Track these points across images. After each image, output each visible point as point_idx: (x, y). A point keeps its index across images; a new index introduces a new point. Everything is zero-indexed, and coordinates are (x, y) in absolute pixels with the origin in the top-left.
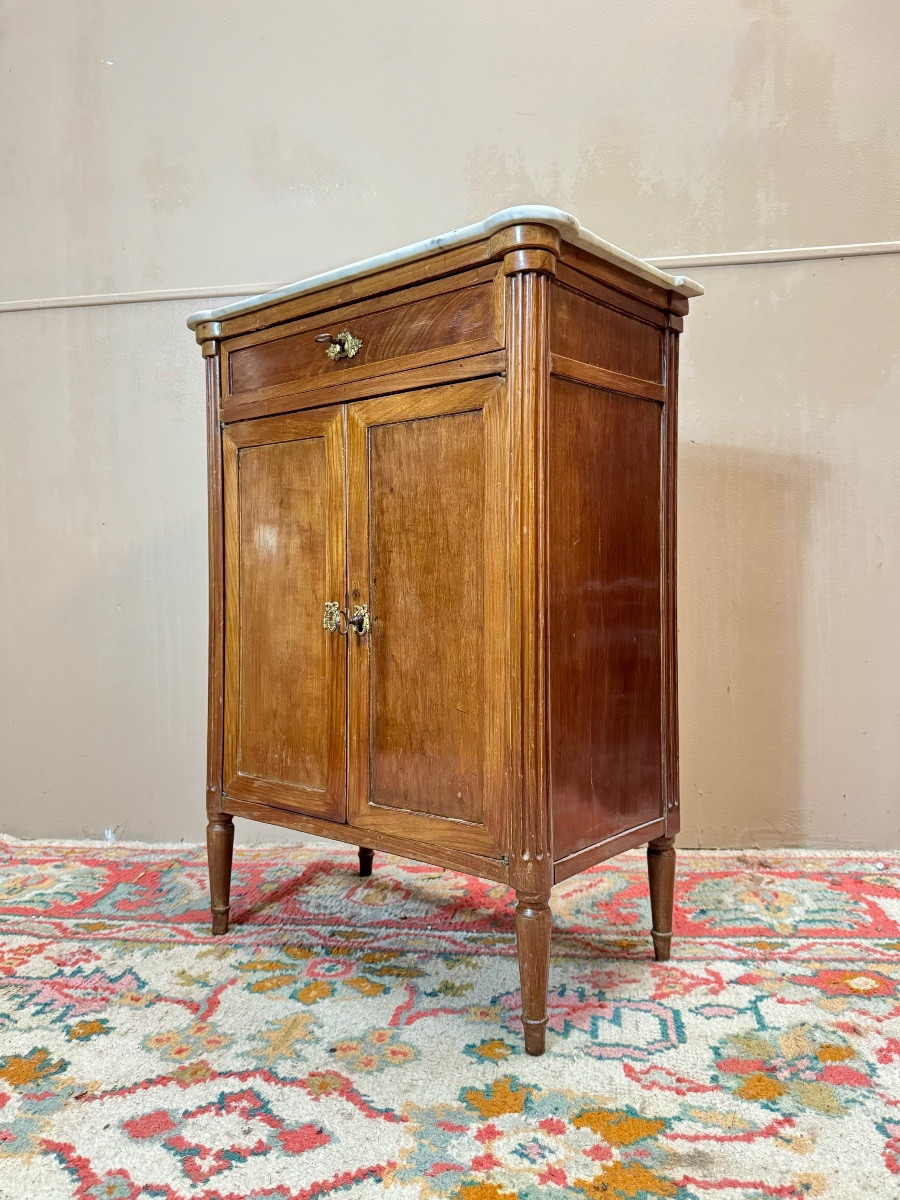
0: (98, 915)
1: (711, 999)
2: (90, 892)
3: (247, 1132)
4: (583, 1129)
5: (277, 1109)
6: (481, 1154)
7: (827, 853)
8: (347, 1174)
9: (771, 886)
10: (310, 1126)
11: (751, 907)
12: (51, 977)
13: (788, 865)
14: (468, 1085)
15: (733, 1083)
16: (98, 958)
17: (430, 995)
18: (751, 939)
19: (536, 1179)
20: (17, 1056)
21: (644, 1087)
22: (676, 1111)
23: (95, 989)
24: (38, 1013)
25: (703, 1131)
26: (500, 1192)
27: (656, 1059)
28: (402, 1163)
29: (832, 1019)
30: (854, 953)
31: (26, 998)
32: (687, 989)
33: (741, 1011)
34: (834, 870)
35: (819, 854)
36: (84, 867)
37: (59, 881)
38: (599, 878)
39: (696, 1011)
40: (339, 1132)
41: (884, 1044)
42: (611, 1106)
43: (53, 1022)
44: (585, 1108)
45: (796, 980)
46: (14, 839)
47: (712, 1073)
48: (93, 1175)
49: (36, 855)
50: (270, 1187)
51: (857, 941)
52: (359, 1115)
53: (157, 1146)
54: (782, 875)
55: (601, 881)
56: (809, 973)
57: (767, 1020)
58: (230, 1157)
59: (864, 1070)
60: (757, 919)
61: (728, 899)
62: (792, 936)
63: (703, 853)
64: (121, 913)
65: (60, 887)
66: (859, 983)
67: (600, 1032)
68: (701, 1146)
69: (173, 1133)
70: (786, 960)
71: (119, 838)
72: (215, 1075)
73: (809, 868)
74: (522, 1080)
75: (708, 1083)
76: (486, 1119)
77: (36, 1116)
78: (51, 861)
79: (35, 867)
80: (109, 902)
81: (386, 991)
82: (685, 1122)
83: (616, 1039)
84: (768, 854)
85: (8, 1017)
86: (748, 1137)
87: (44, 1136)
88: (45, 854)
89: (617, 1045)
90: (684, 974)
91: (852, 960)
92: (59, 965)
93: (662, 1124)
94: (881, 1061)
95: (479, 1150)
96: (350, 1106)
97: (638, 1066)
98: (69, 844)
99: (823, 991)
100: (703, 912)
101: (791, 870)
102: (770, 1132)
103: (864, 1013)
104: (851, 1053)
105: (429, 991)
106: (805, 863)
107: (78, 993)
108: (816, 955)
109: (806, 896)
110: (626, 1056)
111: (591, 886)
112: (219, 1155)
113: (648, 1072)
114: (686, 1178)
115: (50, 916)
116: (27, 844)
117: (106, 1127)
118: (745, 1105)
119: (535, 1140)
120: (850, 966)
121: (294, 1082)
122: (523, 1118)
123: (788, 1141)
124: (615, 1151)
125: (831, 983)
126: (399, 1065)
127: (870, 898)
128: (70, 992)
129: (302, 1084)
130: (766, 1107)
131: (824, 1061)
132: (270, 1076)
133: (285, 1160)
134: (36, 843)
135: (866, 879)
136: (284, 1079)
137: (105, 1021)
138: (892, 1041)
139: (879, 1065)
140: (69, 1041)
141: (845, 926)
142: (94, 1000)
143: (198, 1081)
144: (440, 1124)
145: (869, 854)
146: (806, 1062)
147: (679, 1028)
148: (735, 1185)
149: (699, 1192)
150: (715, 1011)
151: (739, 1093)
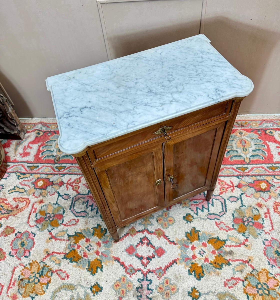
1: (232, 194)
3: (149, 251)
5: (152, 243)
7: (259, 116)
9: (245, 137)
10: (160, 248)
11: (240, 149)
12: (88, 194)
13: (249, 124)
14: (186, 231)
15: (237, 227)
18: (240, 166)
19: (204, 261)
22: (227, 238)
24: (92, 210)
25: (232, 244)
27: (222, 218)
29: (256, 202)
31: (86, 203)
32: (227, 190)
33: (238, 199)
34: (260, 127)
39: (229, 199)
40: (166, 250)
41: (266, 211)
42: (214, 236)
43: (96, 213)
44: (210, 238)
45: (250, 185)
47: (233, 223)
48: (126, 266)
51: (263, 165)
52: (168, 243)
53: (134, 257)
56: (252, 181)
57: (243, 203)
59: (262, 222)
61: (234, 145)
62: (249, 163)
66: (263, 185)
67: (210, 209)
68: (232, 248)
69: (136, 252)
70: (248, 176)
72: (137, 232)
73: (254, 126)
74: (197, 229)
75: (232, 227)
76: (192, 243)
77: (108, 249)
82: (228, 241)
85: (86, 212)
86: (240, 245)
87: (112, 255)
89: (214, 214)
90: (225, 182)
93: (224, 242)
94: (265, 217)
95: (192, 253)
96: (166, 240)
97: (218, 222)
99: (255, 190)
100: (228, 152)
101: (249, 127)
102: (244, 243)
103: (263, 198)
104: (260, 216)
106: (253, 122)
108: (254, 172)
109: (253, 142)
110: (216, 218)
114: (229, 259)
117: (123, 251)
118: (239, 234)
119: (202, 249)
120: (261, 178)
122: (199, 242)
123: (247, 246)
124: (216, 251)
125: (257, 185)
126: (172, 225)
127: (268, 143)
129: (155, 234)
130: (243, 235)
131: (254, 220)
133: (159, 259)
135: (267, 132)
136: (151, 232)
138: (268, 209)
140: (103, 221)
143: (135, 235)
144: (184, 245)
146: (251, 219)
147: (226, 206)
148: (238, 260)
149: (232, 263)
150: (233, 199)
151: (238, 230)
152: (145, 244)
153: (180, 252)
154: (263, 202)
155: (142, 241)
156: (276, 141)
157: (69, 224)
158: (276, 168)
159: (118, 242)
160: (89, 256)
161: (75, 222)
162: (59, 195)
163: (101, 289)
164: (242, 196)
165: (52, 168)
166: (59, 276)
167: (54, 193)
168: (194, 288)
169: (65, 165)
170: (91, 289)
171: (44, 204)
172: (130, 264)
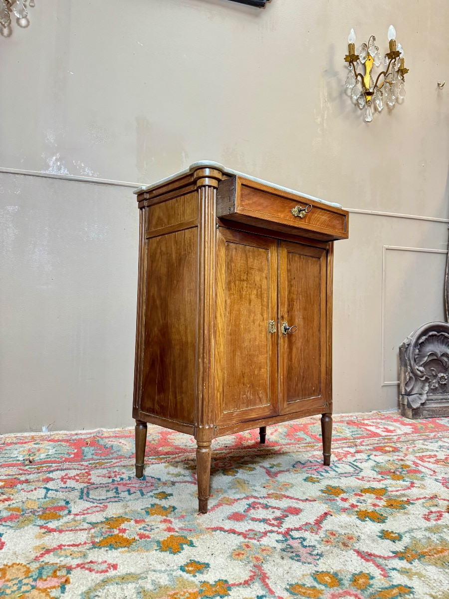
0: (92, 459)
1: (355, 458)
2: (73, 452)
3: (273, 512)
4: (367, 494)
6: (349, 504)
8: (321, 516)
10: (290, 507)
14: (319, 489)
15: (388, 477)
16: (123, 473)
17: (270, 468)
18: (345, 441)
19: (373, 507)
22: (385, 486)
23: (141, 483)
29: (394, 458)
30: (376, 442)
33: (368, 460)
34: (343, 420)
36: (51, 443)
37: (49, 449)
39: (354, 461)
44: (360, 489)
49: (15, 440)
58: (279, 520)
60: (339, 436)
62: (355, 439)
65: (52, 451)
66: (387, 449)
68: (401, 492)
69: (249, 517)
71: (51, 431)
74: (333, 486)
75: (382, 478)
78: (28, 442)
79: (25, 445)
80: (90, 454)
81: (255, 468)
86: (409, 488)
88: (20, 439)
89: (345, 473)
91: (379, 443)
92: (109, 477)
93: (385, 490)
96: (294, 500)
97: (360, 477)
98: (26, 434)
102: (412, 486)
103: (398, 456)
105: (268, 467)
107: (137, 485)
110: (352, 475)
111: (276, 430)
112: (274, 519)
114: (408, 499)
115: (70, 462)
119: (359, 499)
121: (265, 497)
122: (348, 494)
124: (382, 497)
125: (380, 449)
126: (290, 488)
128: (131, 485)
130: (403, 481)
133: (297, 517)
134: (6, 435)
137: (164, 492)
141: (365, 435)
142: (147, 486)
145: (347, 415)
147: (356, 466)
148: (420, 499)
149: (414, 502)
150: (361, 461)
151: (393, 479)
152: (260, 509)
153: (327, 506)
154: (403, 458)
155: (252, 506)
156: (371, 425)
157: (85, 512)
158: (391, 439)
159: (206, 513)
160: (152, 536)
161: (98, 509)
162: (48, 490)
163: (207, 565)
164: (371, 457)
165: (21, 469)
166: (91, 570)
167: (35, 489)
168: (384, 530)
169: (50, 465)
170: (182, 569)
171: (14, 501)
172: (247, 529)
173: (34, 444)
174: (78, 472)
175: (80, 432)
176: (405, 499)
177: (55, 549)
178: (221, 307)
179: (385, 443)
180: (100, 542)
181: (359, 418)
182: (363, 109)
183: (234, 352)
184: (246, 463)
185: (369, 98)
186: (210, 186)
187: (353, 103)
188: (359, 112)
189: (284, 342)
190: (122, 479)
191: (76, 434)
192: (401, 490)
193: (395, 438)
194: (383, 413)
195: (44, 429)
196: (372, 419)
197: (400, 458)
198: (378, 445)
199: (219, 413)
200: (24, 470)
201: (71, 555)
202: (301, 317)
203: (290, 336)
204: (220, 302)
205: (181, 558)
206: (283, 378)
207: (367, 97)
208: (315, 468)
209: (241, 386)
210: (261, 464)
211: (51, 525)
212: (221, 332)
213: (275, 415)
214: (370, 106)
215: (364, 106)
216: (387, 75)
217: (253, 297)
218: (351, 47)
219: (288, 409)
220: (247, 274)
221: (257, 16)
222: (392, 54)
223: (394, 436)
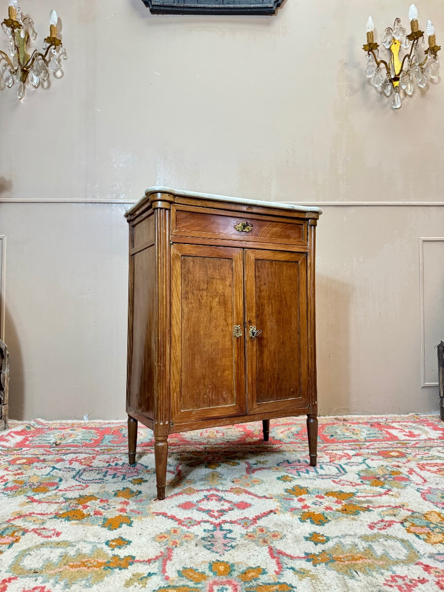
0: (106, 446)
1: (348, 461)
2: (96, 439)
3: (223, 505)
4: (330, 497)
5: (227, 498)
6: (302, 505)
7: (365, 416)
8: (264, 513)
9: (350, 427)
10: (242, 502)
11: (348, 434)
12: (108, 466)
13: (353, 420)
14: (286, 488)
15: (368, 482)
16: (121, 460)
17: (254, 464)
18: (353, 443)
19: (324, 510)
20: (119, 490)
21: (341, 485)
22: (356, 491)
23: (129, 469)
24: (113, 478)
25: (366, 495)
26: (315, 514)
27: (341, 478)
28: (279, 509)
29: (390, 464)
30: (388, 446)
31: (104, 473)
32: (340, 459)
33: (361, 463)
34: (369, 421)
35: (362, 416)
36: (84, 430)
37: (78, 435)
38: (290, 427)
39: (346, 464)
40: (252, 503)
41: (409, 470)
42: (334, 491)
43: (122, 480)
44: (327, 491)
45: (372, 454)
46: (44, 420)
47: (360, 480)
48: (180, 519)
49: (58, 426)
50: (242, 518)
51: (387, 442)
52: (256, 499)
53: (195, 511)
54: (354, 424)
55: (292, 428)
56: (376, 452)
57: (370, 465)
58: (222, 512)
59: (406, 477)
60: (351, 437)
61: (339, 432)
62: (366, 442)
63: (321, 417)
64: (115, 445)
65: (80, 437)
66: (393, 454)
67: (318, 472)
68: (368, 498)
69: (197, 507)
70: (367, 449)
71: (90, 419)
72: (198, 491)
73: (360, 421)
74: (302, 486)
75: (360, 483)
76: (297, 496)
77: (144, 506)
78: (67, 428)
79: (63, 431)
80: (107, 441)
81: (239, 464)
82: (360, 493)
83: (325, 473)
84: (345, 417)
85: (103, 479)
86: (380, 495)
87: (152, 511)
88: (62, 426)
89: (326, 475)
90: (336, 454)
91: (389, 448)
92: (107, 462)
93: (353, 494)
94: (409, 474)
95: (302, 504)
96: (251, 496)
97: (336, 480)
98: (70, 421)
99: (384, 457)
100: (332, 436)
101: (355, 422)
102: (386, 494)
103: (399, 462)
104: (401, 473)
105: (253, 463)
106: (358, 419)
107: (124, 471)
108: (377, 447)
109: (364, 430)
110: (332, 478)
111: (289, 429)
112: (218, 511)
113: (340, 481)
114: (368, 506)
115: (87, 447)
116: (51, 422)
117: (172, 507)
118: (375, 488)
119: (317, 501)
120: (388, 449)
121: (226, 491)
122: (310, 495)
123: (393, 495)
124: (342, 501)
125: (385, 454)
126: (258, 484)
127: (386, 430)
128: (120, 470)
129: (230, 491)
130: (381, 488)
131: (394, 475)
132: (218, 490)
133: (241, 511)
134: (54, 422)
135: (381, 423)
136: (222, 491)
137: (142, 479)
138: (410, 469)
139: (409, 475)
140: (135, 485)
141: (381, 438)
142: (132, 472)
143: (193, 493)
144: (284, 499)
145: (379, 416)
146: (387, 476)
147: (343, 469)
148: (383, 507)
149: (373, 509)
150: (352, 464)
151: (372, 485)
152: (214, 500)
153: (278, 504)
154: (400, 464)
155: (207, 498)
156: (396, 428)
157: (68, 489)
158: (406, 443)
159: (163, 499)
160: (104, 514)
161: (80, 487)
162: (54, 468)
163: (129, 542)
164: (366, 461)
165: (46, 450)
166: (39, 534)
167: (46, 467)
168: (315, 533)
169: (69, 448)
170: (107, 543)
171: (24, 476)
172: (187, 517)
173: (71, 430)
174: (87, 456)
175: (113, 421)
176: (366, 505)
177: (26, 515)
178: (177, 315)
179: (395, 448)
180: (63, 514)
181: (389, 421)
182: (391, 97)
183: (193, 356)
184: (234, 458)
185: (396, 83)
186: (161, 208)
187: (378, 92)
188: (386, 100)
189: (252, 345)
190: (117, 464)
191: (109, 423)
192: (370, 496)
193: (413, 442)
194: (422, 415)
195: (85, 417)
196: (402, 422)
197: (399, 464)
198: (386, 449)
199: (176, 411)
200: (48, 451)
201: (34, 521)
202: (274, 321)
203: (260, 339)
204: (175, 310)
205: (113, 535)
206: (252, 379)
207: (394, 83)
208: (298, 467)
209: (201, 387)
210: (247, 460)
211: (36, 497)
212: (177, 337)
213: (243, 414)
214: (399, 92)
215: (391, 93)
216: (411, 58)
217: (215, 304)
218: (370, 35)
219: (258, 409)
220: (207, 284)
221: (268, 24)
222: (414, 34)
223: (414, 441)
